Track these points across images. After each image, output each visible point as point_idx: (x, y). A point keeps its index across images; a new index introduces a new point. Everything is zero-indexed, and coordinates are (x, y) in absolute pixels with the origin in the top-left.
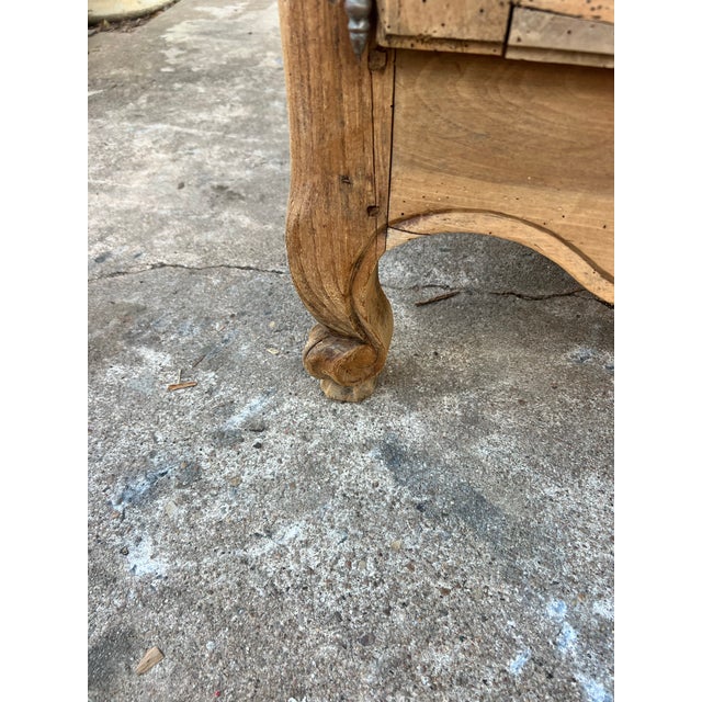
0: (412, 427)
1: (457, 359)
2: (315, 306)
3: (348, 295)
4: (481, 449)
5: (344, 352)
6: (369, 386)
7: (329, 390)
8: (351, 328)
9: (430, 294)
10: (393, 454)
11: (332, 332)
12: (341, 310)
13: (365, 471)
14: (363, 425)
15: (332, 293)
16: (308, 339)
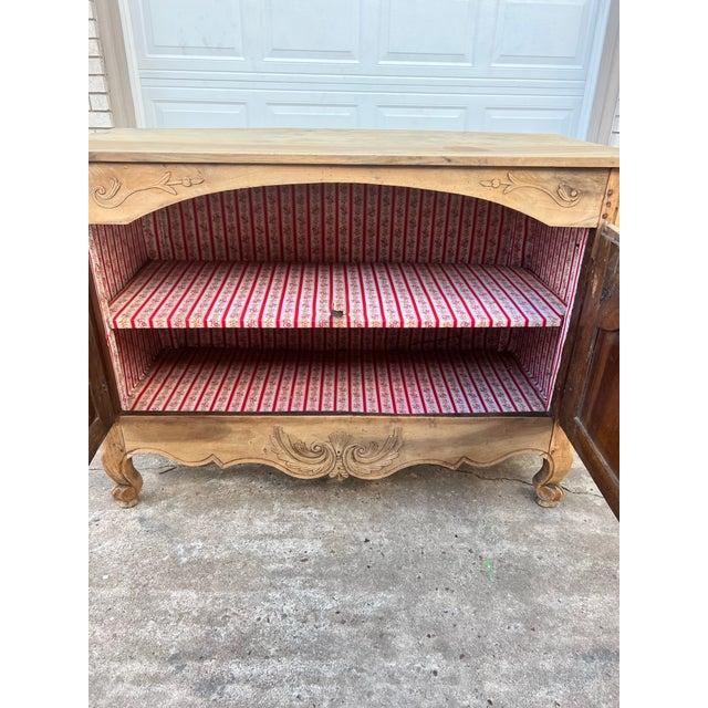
0: (149, 511)
1: (169, 490)
2: (112, 476)
3: (120, 472)
4: (170, 514)
5: (123, 490)
6: (136, 501)
7: (122, 504)
8: (124, 482)
9: (166, 469)
10: (142, 520)
11: (120, 485)
12: (120, 476)
13: (134, 525)
14: (134, 513)
15: (116, 471)
16: (114, 487)
